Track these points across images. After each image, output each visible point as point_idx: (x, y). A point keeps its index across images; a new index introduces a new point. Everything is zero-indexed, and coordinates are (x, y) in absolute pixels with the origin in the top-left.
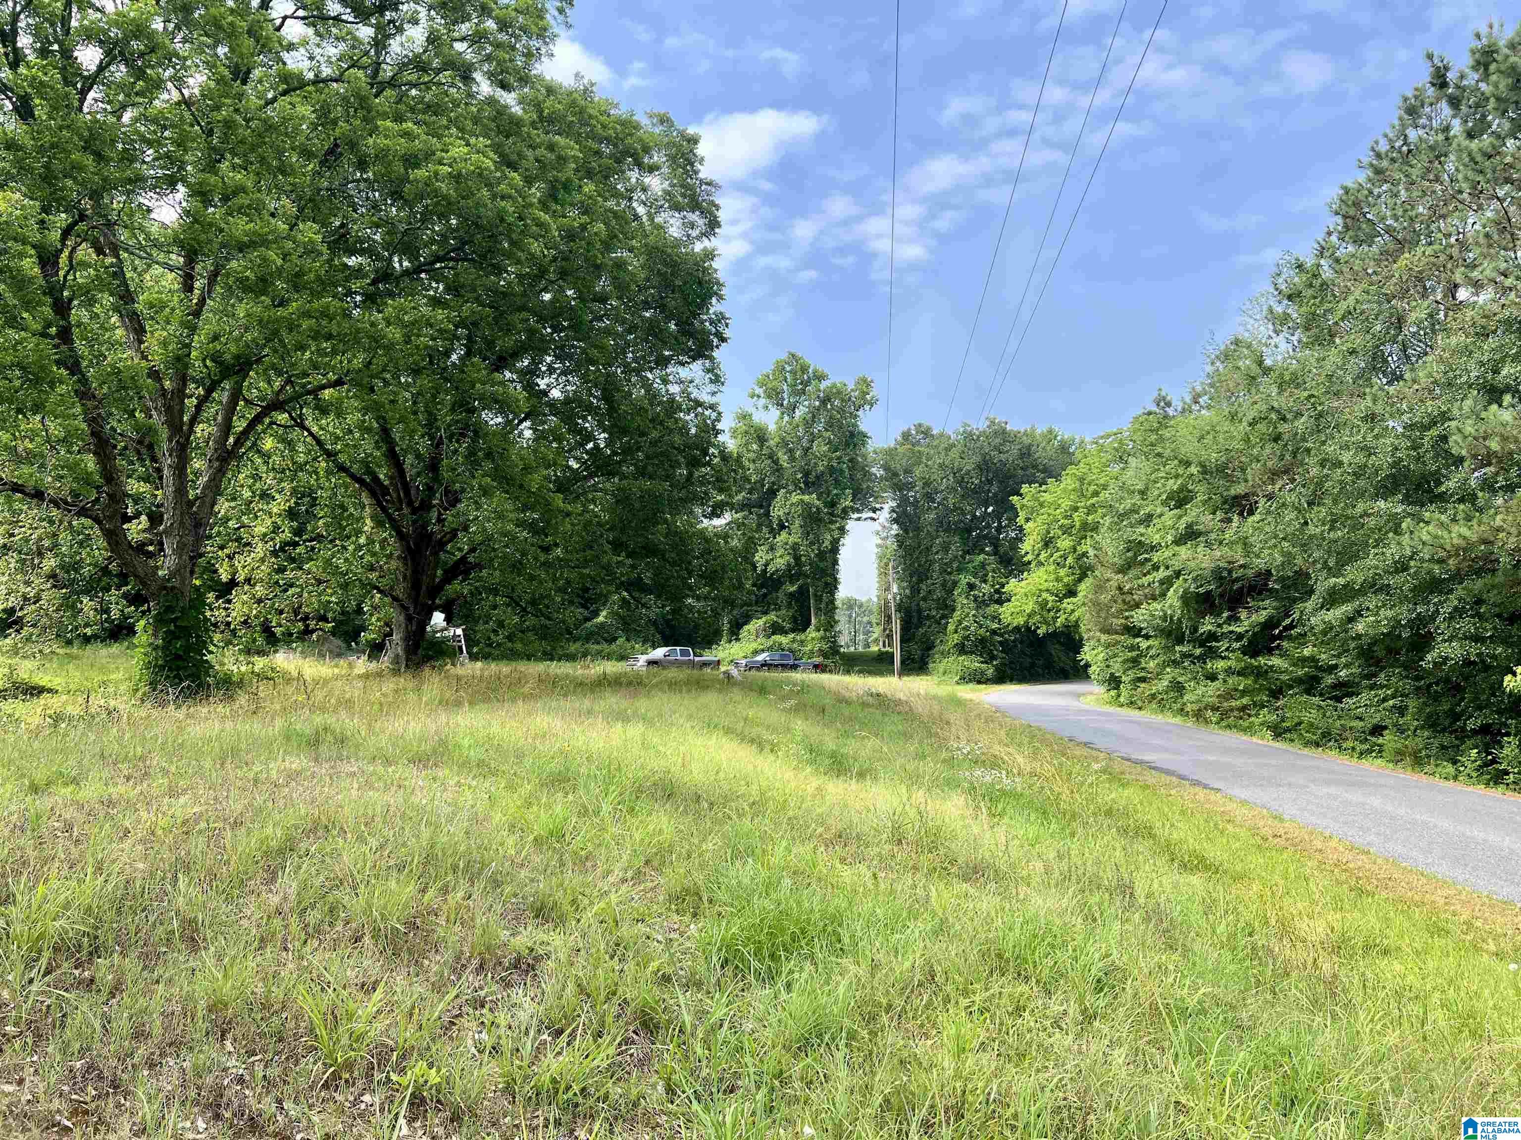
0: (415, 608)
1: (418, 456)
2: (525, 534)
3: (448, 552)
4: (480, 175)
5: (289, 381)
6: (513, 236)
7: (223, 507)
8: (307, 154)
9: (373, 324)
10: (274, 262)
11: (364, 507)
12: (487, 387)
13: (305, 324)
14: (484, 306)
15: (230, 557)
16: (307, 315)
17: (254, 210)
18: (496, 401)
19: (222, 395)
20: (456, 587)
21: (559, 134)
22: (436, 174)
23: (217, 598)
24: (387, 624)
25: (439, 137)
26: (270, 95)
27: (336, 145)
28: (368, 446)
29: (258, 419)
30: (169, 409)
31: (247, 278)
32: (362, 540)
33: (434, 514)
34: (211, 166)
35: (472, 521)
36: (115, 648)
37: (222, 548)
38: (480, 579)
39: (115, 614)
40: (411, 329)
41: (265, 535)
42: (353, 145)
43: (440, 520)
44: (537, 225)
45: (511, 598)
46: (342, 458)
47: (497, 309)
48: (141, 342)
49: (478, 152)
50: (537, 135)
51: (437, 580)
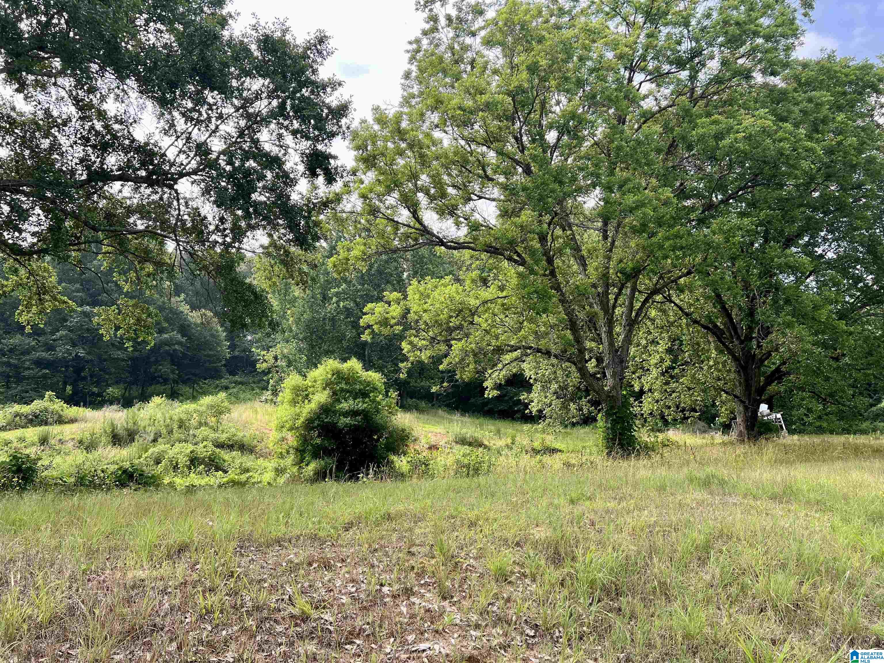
0: (749, 402)
1: (740, 309)
2: (819, 350)
3: (766, 366)
4: (764, 131)
5: (661, 277)
6: (791, 162)
7: (632, 350)
8: (658, 151)
9: (705, 236)
10: (649, 214)
11: (709, 343)
12: (783, 259)
13: (667, 244)
14: (774, 210)
15: (639, 378)
16: (668, 239)
17: (636, 189)
18: (790, 267)
19: (627, 291)
20: (773, 388)
21: (814, 90)
22: (736, 139)
23: (635, 401)
24: (732, 413)
25: (734, 117)
26: (636, 126)
27: (674, 141)
28: (709, 308)
29: (646, 301)
30: (601, 302)
31: (635, 226)
32: (711, 363)
33: (754, 342)
34: (612, 173)
35: (781, 345)
36: (587, 429)
37: (634, 373)
38: (790, 381)
39: (585, 411)
40: (728, 235)
41: (656, 364)
42: (684, 138)
43: (759, 346)
44: (806, 151)
45: (814, 393)
46: (695, 316)
47: (783, 209)
48: (585, 270)
49: (761, 118)
50: (800, 96)
51: (761, 384)
